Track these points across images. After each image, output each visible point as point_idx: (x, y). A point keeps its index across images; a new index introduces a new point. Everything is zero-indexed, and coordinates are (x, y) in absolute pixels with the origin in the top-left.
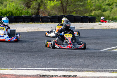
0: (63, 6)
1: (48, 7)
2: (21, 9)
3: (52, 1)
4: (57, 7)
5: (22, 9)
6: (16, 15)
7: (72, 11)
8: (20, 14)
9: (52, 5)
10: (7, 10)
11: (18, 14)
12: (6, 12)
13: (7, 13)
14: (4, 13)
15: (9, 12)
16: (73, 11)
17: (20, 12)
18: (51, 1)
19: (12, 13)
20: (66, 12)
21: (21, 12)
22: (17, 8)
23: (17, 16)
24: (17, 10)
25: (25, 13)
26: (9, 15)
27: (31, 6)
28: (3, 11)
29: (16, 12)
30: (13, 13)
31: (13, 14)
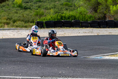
3: (115, 6)
5: (85, 13)
6: (79, 19)
9: (114, 9)
10: (70, 15)
11: (81, 19)
12: (69, 16)
14: (67, 18)
15: (72, 16)
18: (113, 6)
21: (85, 17)
22: (81, 13)
25: (88, 17)
28: (66, 16)
29: (79, 16)
31: (76, 18)
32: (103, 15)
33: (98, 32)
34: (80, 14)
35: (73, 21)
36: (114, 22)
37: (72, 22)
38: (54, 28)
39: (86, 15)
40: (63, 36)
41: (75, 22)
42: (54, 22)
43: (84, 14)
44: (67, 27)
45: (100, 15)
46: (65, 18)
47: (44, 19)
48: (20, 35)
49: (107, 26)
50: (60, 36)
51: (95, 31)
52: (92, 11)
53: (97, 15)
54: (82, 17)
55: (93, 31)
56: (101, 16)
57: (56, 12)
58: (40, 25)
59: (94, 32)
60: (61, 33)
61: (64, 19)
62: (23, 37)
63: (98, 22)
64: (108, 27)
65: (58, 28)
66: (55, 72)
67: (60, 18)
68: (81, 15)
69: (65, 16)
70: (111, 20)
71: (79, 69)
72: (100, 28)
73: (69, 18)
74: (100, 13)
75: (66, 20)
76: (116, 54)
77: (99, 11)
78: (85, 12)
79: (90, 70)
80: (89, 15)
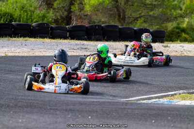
0: (118, 6)
1: (87, 8)
2: (30, 8)
4: (105, 6)
5: (32, 9)
6: (20, 21)
7: (137, 18)
8: (29, 19)
11: (25, 20)
13: (2, 18)
15: (5, 14)
16: (138, 16)
17: (29, 15)
19: (11, 16)
20: (124, 19)
21: (31, 16)
22: (23, 8)
23: (21, 23)
24: (22, 11)
25: (39, 17)
26: (6, 21)
27: (55, 4)
30: (14, 17)
31: (14, 19)
34: (21, 10)
35: (33, 24)
36: (118, 30)
39: (34, 12)
40: (31, 54)
41: (38, 26)
43: (30, 11)
49: (104, 37)
56: (61, 16)
60: (25, 49)
64: (106, 38)
68: (24, 11)
78: (31, 6)
80: (39, 13)
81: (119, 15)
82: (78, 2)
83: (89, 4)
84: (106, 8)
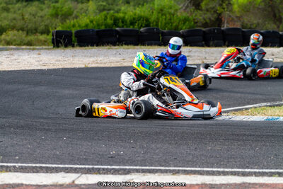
0: (272, 5)
1: (235, 7)
2: (170, 11)
4: (257, 6)
5: (172, 11)
6: (157, 25)
8: (169, 24)
9: (242, 1)
10: (135, 15)
11: (163, 24)
12: (134, 19)
13: (136, 22)
14: (128, 21)
15: (140, 18)
17: (168, 18)
19: (147, 20)
21: (170, 19)
22: (162, 10)
24: (160, 15)
25: (180, 21)
28: (126, 17)
29: (158, 19)
31: (150, 23)
32: (216, 15)
33: (203, 55)
34: (159, 13)
35: (142, 29)
36: (240, 33)
37: (141, 32)
38: (97, 46)
39: (173, 15)
40: (118, 65)
41: (147, 31)
42: (98, 32)
43: (170, 14)
44: (127, 44)
45: (208, 15)
46: (123, 22)
47: (74, 26)
48: (16, 63)
49: (225, 42)
50: (113, 65)
51: (196, 54)
52: (187, 7)
53: (200, 16)
54: (165, 19)
55: (192, 54)
56: (210, 19)
57: (102, 7)
58: (64, 40)
59: (195, 56)
60: (114, 59)
61: (121, 24)
62: (23, 69)
63: (204, 32)
64: (227, 43)
65: (108, 47)
66: (101, 153)
67: (112, 22)
68: (162, 15)
69: (124, 17)
70: (235, 27)
71: (159, 146)
72: (209, 46)
73: (132, 23)
74: (207, 10)
75: (125, 28)
76: (247, 109)
77: (206, 4)
78: (171, 8)
79: (185, 147)
80: (181, 14)
81: (275, 16)
82: (227, 2)
83: (238, 3)
84: (258, 9)
